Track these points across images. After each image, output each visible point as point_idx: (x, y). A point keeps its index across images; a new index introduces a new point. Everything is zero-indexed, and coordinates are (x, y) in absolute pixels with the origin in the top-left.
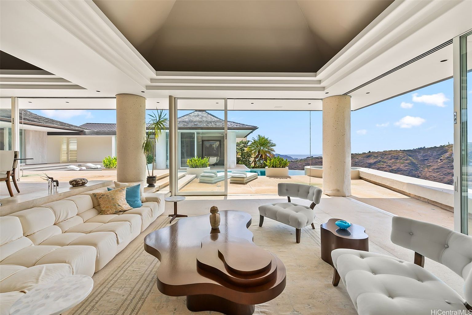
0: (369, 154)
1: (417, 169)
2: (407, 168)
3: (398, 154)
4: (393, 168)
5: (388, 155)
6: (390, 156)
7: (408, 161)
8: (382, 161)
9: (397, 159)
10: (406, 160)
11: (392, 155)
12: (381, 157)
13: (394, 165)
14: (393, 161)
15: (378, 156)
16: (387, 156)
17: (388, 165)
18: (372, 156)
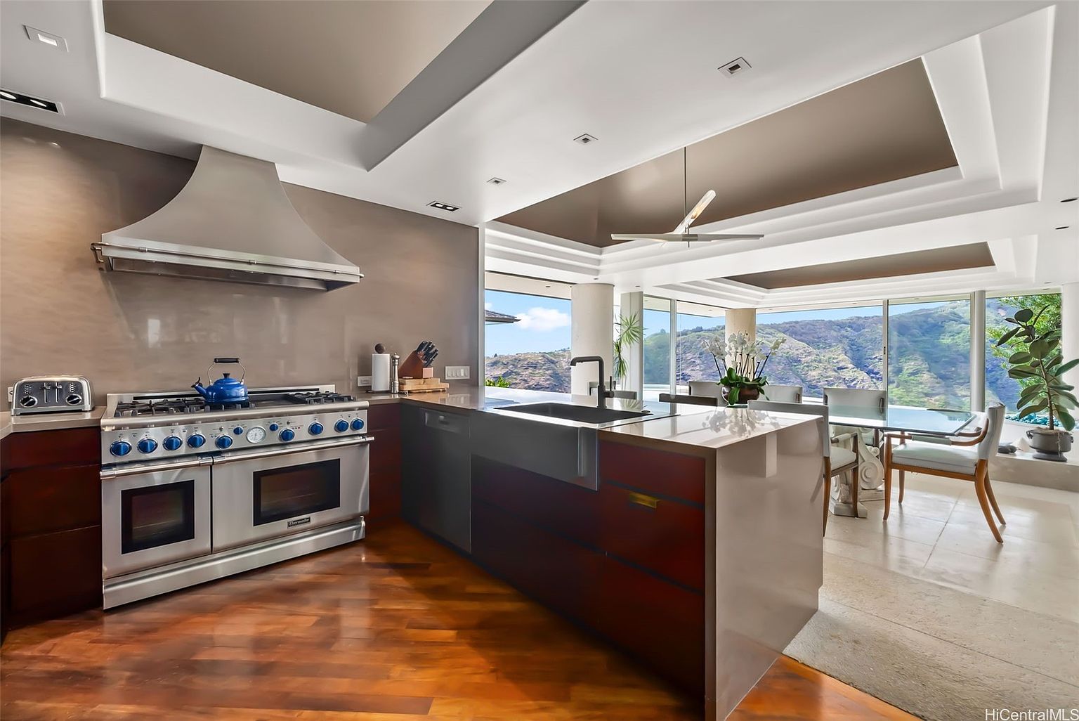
0: (495, 359)
1: (561, 384)
2: (548, 382)
3: (537, 359)
4: (530, 384)
5: (523, 360)
6: (526, 363)
7: (550, 372)
8: (515, 372)
9: (535, 367)
10: (548, 369)
11: (529, 360)
12: (513, 365)
13: (532, 379)
14: (530, 371)
15: (508, 363)
16: (521, 362)
17: (523, 378)
18: (499, 364)
